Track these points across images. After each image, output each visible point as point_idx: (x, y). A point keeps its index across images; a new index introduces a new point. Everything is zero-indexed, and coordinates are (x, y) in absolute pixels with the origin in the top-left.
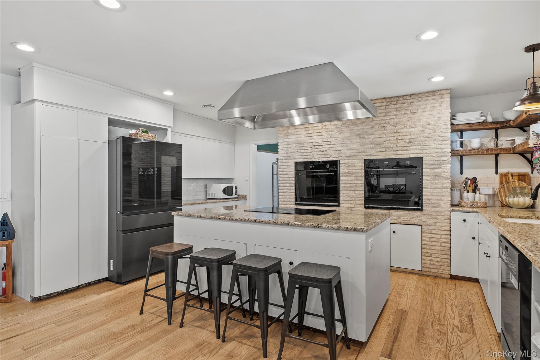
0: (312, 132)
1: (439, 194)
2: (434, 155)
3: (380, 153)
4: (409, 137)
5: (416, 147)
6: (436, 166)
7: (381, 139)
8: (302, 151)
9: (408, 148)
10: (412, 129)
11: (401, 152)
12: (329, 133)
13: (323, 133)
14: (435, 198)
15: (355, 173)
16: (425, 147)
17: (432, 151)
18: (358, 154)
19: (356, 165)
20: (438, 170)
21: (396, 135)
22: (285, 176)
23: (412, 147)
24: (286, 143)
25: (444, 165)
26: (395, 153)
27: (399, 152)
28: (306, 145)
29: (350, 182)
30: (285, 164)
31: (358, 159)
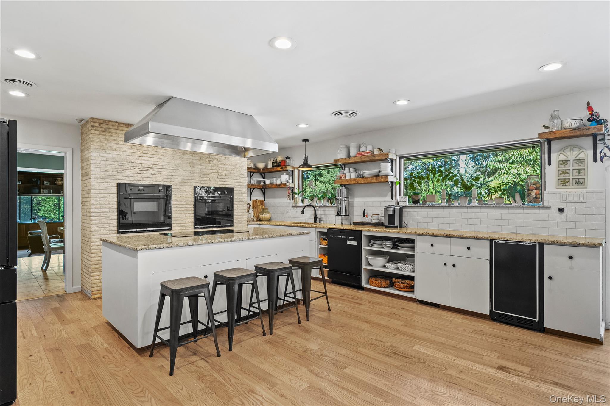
0: (141, 152)
1: (241, 214)
2: (239, 187)
3: (206, 182)
4: (225, 172)
5: (229, 180)
6: (240, 195)
7: (207, 171)
8: (127, 171)
9: (225, 180)
10: (227, 166)
12: (161, 157)
13: (154, 156)
14: (239, 217)
15: (186, 198)
16: (235, 180)
17: (238, 184)
18: (188, 181)
19: (187, 190)
20: (241, 198)
21: (217, 168)
22: (102, 199)
23: (227, 180)
24: (105, 159)
25: (244, 194)
26: (216, 183)
27: (219, 183)
28: (134, 165)
29: (181, 206)
30: (102, 184)
31: (188, 185)
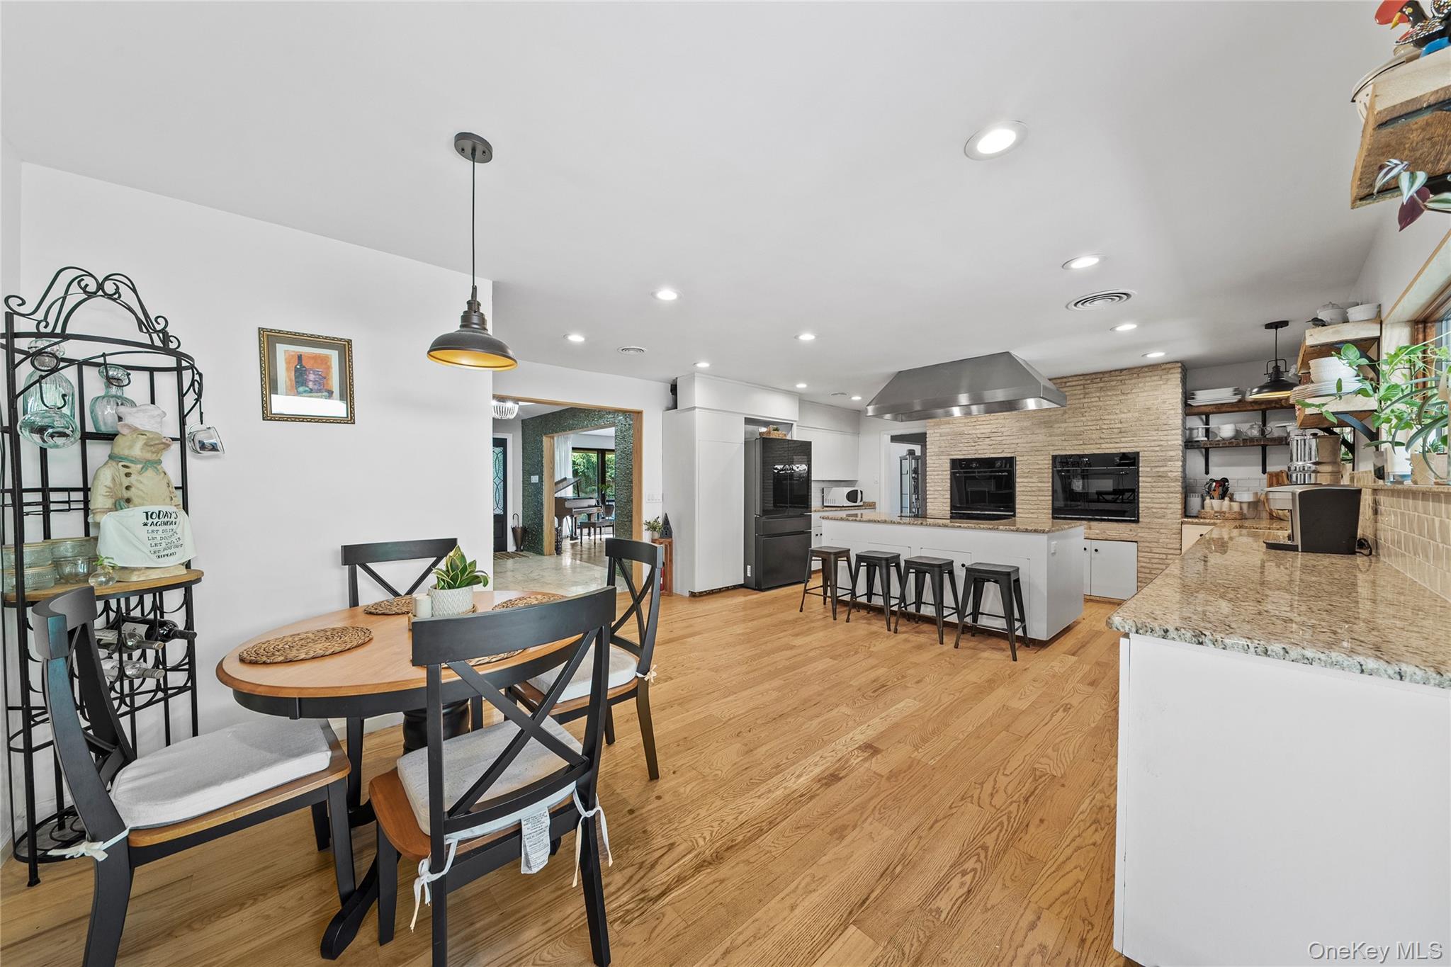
0: (975, 420)
1: (1164, 500)
2: (1157, 449)
3: (1076, 447)
4: (1120, 426)
5: (1129, 439)
6: (1160, 464)
7: (1077, 429)
8: (961, 445)
9: (1118, 440)
10: (1123, 415)
11: (1107, 446)
12: (1001, 421)
13: (992, 422)
14: (1157, 506)
15: (1039, 473)
16: (1145, 438)
17: (1153, 444)
18: (1043, 449)
19: (1039, 462)
20: (1162, 469)
21: (1100, 422)
22: (936, 477)
23: (1123, 439)
24: (938, 435)
25: (1171, 463)
26: (1099, 446)
27: (1103, 446)
28: (967, 436)
29: (1031, 485)
30: (937, 462)
31: (1043, 455)
